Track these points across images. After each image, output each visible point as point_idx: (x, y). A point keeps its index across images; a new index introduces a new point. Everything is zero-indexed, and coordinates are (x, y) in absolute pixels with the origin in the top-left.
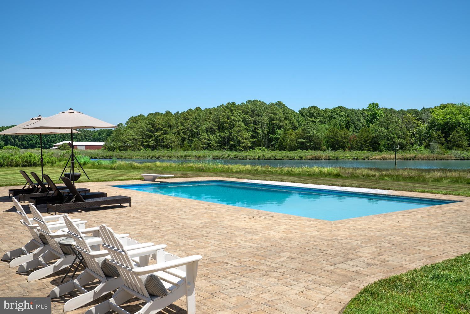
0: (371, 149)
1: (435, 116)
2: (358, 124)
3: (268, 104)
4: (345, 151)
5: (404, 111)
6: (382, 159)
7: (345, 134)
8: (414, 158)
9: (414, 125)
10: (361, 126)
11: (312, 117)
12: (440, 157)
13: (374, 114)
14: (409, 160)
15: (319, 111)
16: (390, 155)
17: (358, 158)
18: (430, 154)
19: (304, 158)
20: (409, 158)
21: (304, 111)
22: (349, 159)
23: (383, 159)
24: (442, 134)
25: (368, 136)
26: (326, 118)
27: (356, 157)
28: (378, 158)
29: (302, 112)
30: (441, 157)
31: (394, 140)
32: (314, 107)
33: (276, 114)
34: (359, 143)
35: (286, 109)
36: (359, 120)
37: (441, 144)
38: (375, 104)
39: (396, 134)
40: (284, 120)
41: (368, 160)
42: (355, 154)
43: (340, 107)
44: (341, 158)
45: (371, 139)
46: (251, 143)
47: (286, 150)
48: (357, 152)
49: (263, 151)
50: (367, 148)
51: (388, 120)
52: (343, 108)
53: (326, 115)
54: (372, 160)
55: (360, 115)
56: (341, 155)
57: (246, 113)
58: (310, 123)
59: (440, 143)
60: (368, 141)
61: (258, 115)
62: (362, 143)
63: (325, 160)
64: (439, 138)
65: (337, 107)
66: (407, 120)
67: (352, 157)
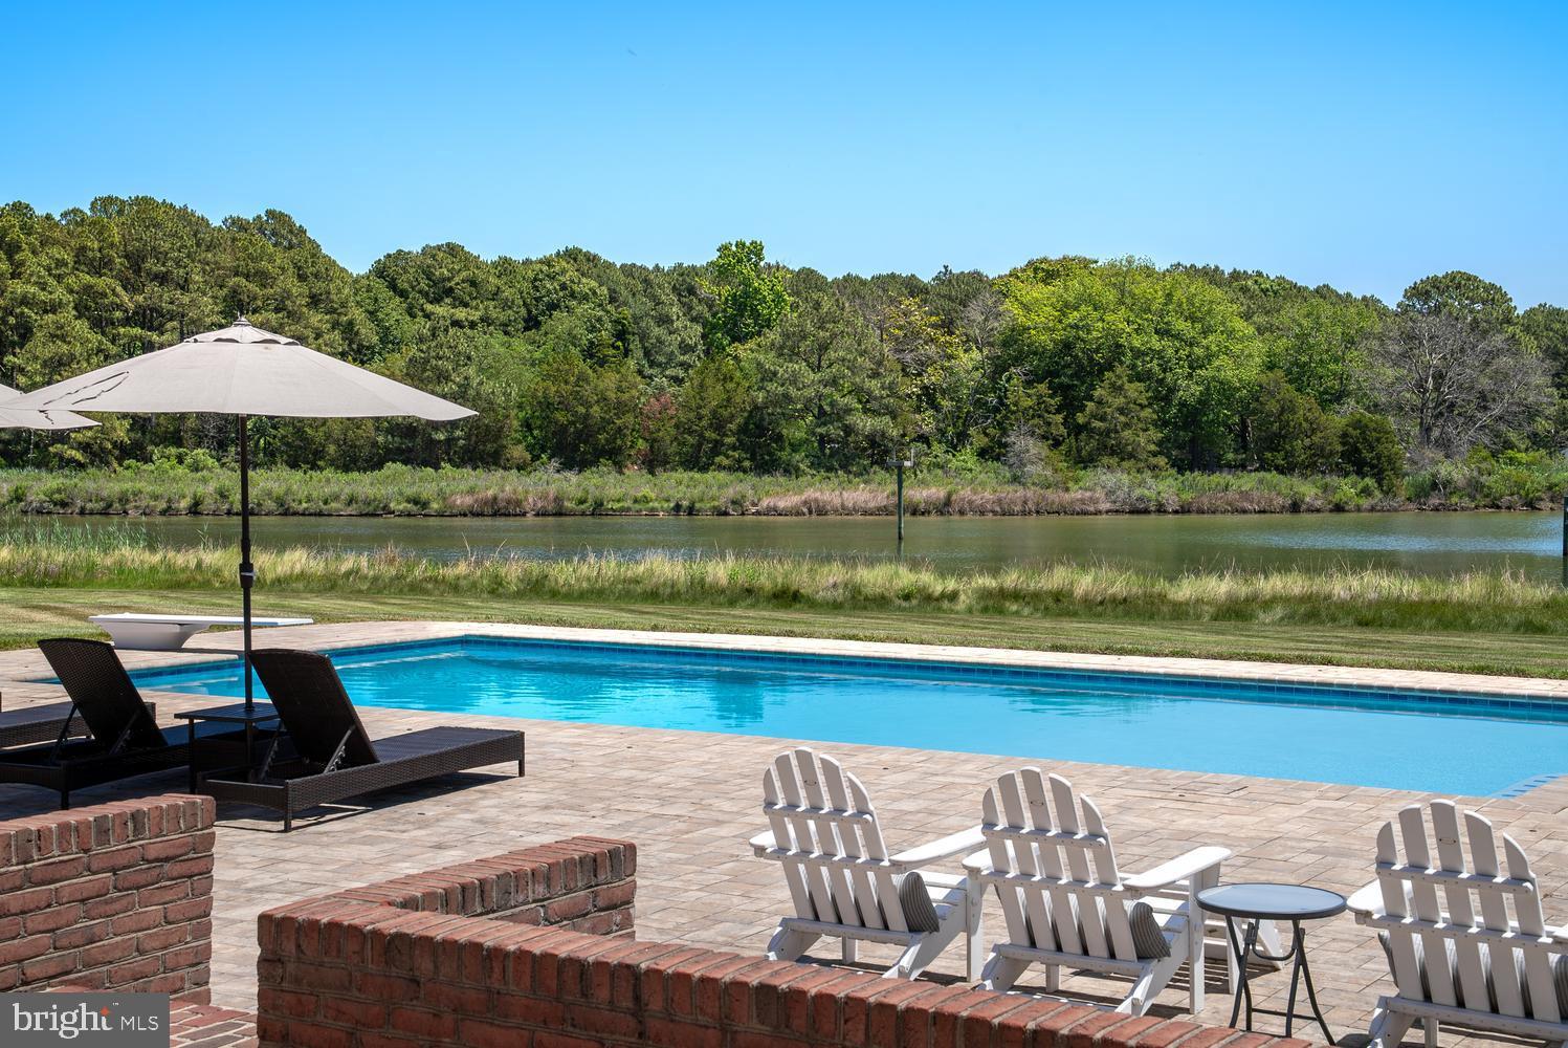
0: (747, 464)
1: (1017, 310)
2: (659, 341)
3: (216, 222)
4: (626, 471)
5: (863, 283)
6: (805, 510)
7: (620, 389)
8: (944, 507)
9: (931, 350)
10: (674, 348)
11: (442, 299)
12: (1053, 502)
13: (746, 294)
14: (923, 514)
15: (478, 268)
16: (837, 493)
17: (697, 505)
18: (1010, 488)
19: (435, 506)
20: (922, 507)
21: (404, 269)
22: (653, 509)
23: (810, 512)
24: (1051, 396)
25: (729, 400)
26: (510, 308)
27: (685, 503)
28: (789, 504)
29: (387, 272)
30: (1057, 500)
31: (850, 420)
32: (453, 250)
33: (263, 278)
34: (690, 432)
35: (313, 256)
36: (664, 320)
37: (1051, 442)
38: (748, 244)
39: (857, 391)
40: (305, 309)
41: (743, 514)
42: (679, 484)
43: (572, 255)
44: (616, 506)
45: (746, 414)
46: (132, 429)
47: (321, 463)
48: (682, 475)
49: (196, 468)
50: (727, 457)
51: (821, 328)
52: (588, 260)
53: (513, 290)
54: (758, 513)
55: (667, 296)
56: (616, 492)
57: (99, 267)
58: (446, 330)
59: (1044, 437)
60: (732, 426)
61: (163, 279)
62: (701, 436)
63: (537, 515)
64: (1039, 416)
65: (558, 253)
66: (900, 328)
67: (668, 501)
